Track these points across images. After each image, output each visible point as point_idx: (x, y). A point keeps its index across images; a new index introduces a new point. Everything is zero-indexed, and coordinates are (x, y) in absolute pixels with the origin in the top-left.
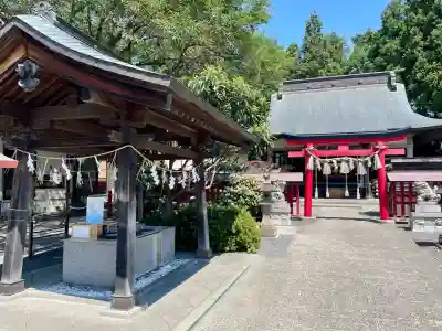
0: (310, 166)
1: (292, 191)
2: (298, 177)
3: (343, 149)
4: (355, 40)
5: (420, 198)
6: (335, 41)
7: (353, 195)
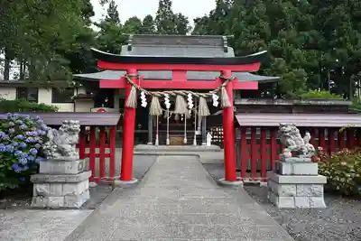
0: (131, 101)
2: (110, 118)
5: (287, 153)
7: (190, 143)
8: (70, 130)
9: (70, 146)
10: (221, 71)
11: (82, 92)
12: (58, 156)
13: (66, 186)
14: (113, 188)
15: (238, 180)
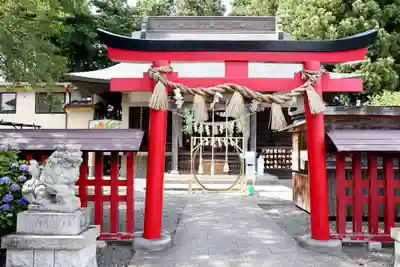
8: (67, 160)
9: (66, 187)
10: (303, 63)
11: (76, 97)
12: (46, 203)
13: (60, 255)
14: (133, 252)
15: (333, 238)
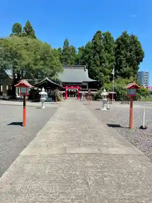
0: (67, 90)
1: (64, 95)
2: (65, 92)
3: (72, 87)
4: (79, 49)
6: (73, 49)
7: (75, 96)
